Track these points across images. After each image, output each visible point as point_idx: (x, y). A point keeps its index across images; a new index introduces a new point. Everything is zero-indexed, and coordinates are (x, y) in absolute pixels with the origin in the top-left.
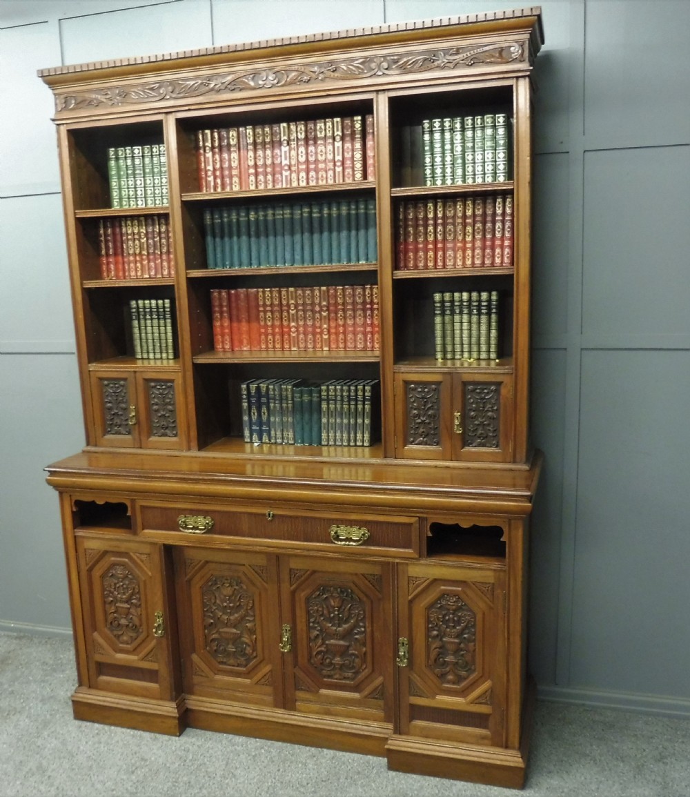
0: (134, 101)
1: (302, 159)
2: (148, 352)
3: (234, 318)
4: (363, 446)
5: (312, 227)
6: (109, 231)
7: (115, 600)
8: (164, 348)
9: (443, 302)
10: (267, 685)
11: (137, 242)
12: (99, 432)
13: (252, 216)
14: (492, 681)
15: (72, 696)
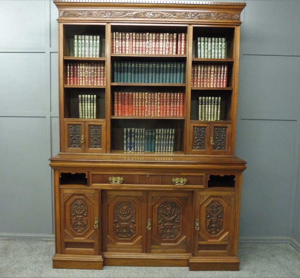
0: (94, 17)
1: (154, 46)
2: (85, 116)
3: (123, 103)
4: (171, 152)
5: (156, 71)
6: (72, 67)
7: (76, 214)
8: (92, 114)
9: (202, 100)
10: (139, 244)
11: (84, 72)
12: (66, 146)
13: (133, 66)
14: (229, 232)
15: (53, 258)
